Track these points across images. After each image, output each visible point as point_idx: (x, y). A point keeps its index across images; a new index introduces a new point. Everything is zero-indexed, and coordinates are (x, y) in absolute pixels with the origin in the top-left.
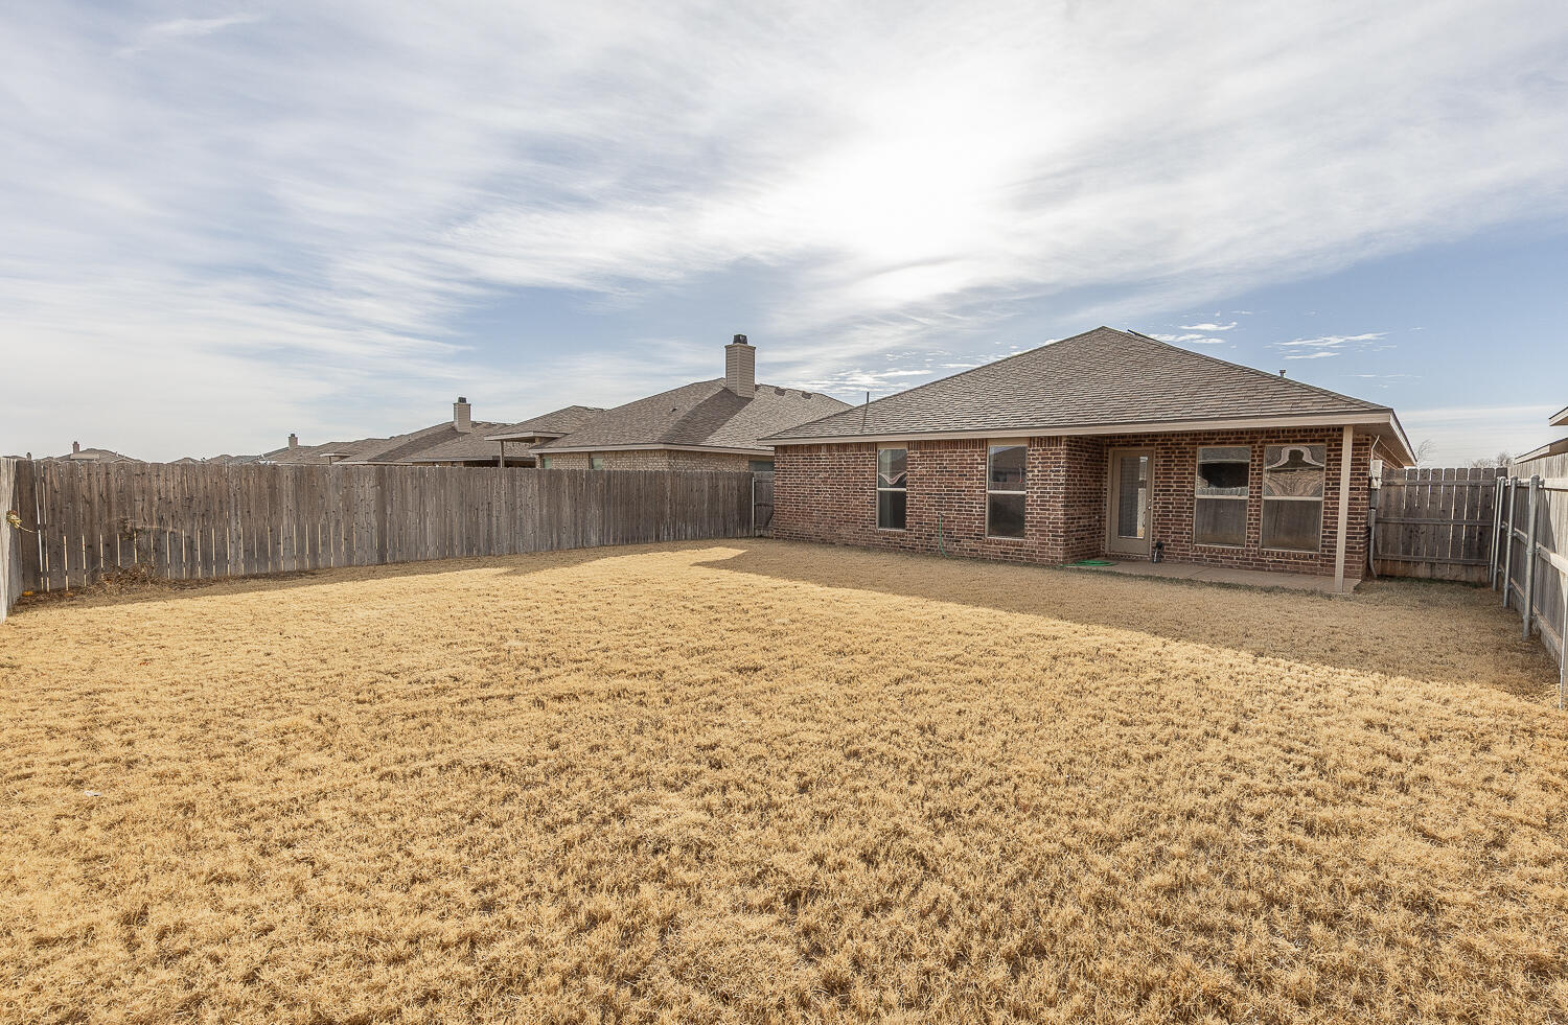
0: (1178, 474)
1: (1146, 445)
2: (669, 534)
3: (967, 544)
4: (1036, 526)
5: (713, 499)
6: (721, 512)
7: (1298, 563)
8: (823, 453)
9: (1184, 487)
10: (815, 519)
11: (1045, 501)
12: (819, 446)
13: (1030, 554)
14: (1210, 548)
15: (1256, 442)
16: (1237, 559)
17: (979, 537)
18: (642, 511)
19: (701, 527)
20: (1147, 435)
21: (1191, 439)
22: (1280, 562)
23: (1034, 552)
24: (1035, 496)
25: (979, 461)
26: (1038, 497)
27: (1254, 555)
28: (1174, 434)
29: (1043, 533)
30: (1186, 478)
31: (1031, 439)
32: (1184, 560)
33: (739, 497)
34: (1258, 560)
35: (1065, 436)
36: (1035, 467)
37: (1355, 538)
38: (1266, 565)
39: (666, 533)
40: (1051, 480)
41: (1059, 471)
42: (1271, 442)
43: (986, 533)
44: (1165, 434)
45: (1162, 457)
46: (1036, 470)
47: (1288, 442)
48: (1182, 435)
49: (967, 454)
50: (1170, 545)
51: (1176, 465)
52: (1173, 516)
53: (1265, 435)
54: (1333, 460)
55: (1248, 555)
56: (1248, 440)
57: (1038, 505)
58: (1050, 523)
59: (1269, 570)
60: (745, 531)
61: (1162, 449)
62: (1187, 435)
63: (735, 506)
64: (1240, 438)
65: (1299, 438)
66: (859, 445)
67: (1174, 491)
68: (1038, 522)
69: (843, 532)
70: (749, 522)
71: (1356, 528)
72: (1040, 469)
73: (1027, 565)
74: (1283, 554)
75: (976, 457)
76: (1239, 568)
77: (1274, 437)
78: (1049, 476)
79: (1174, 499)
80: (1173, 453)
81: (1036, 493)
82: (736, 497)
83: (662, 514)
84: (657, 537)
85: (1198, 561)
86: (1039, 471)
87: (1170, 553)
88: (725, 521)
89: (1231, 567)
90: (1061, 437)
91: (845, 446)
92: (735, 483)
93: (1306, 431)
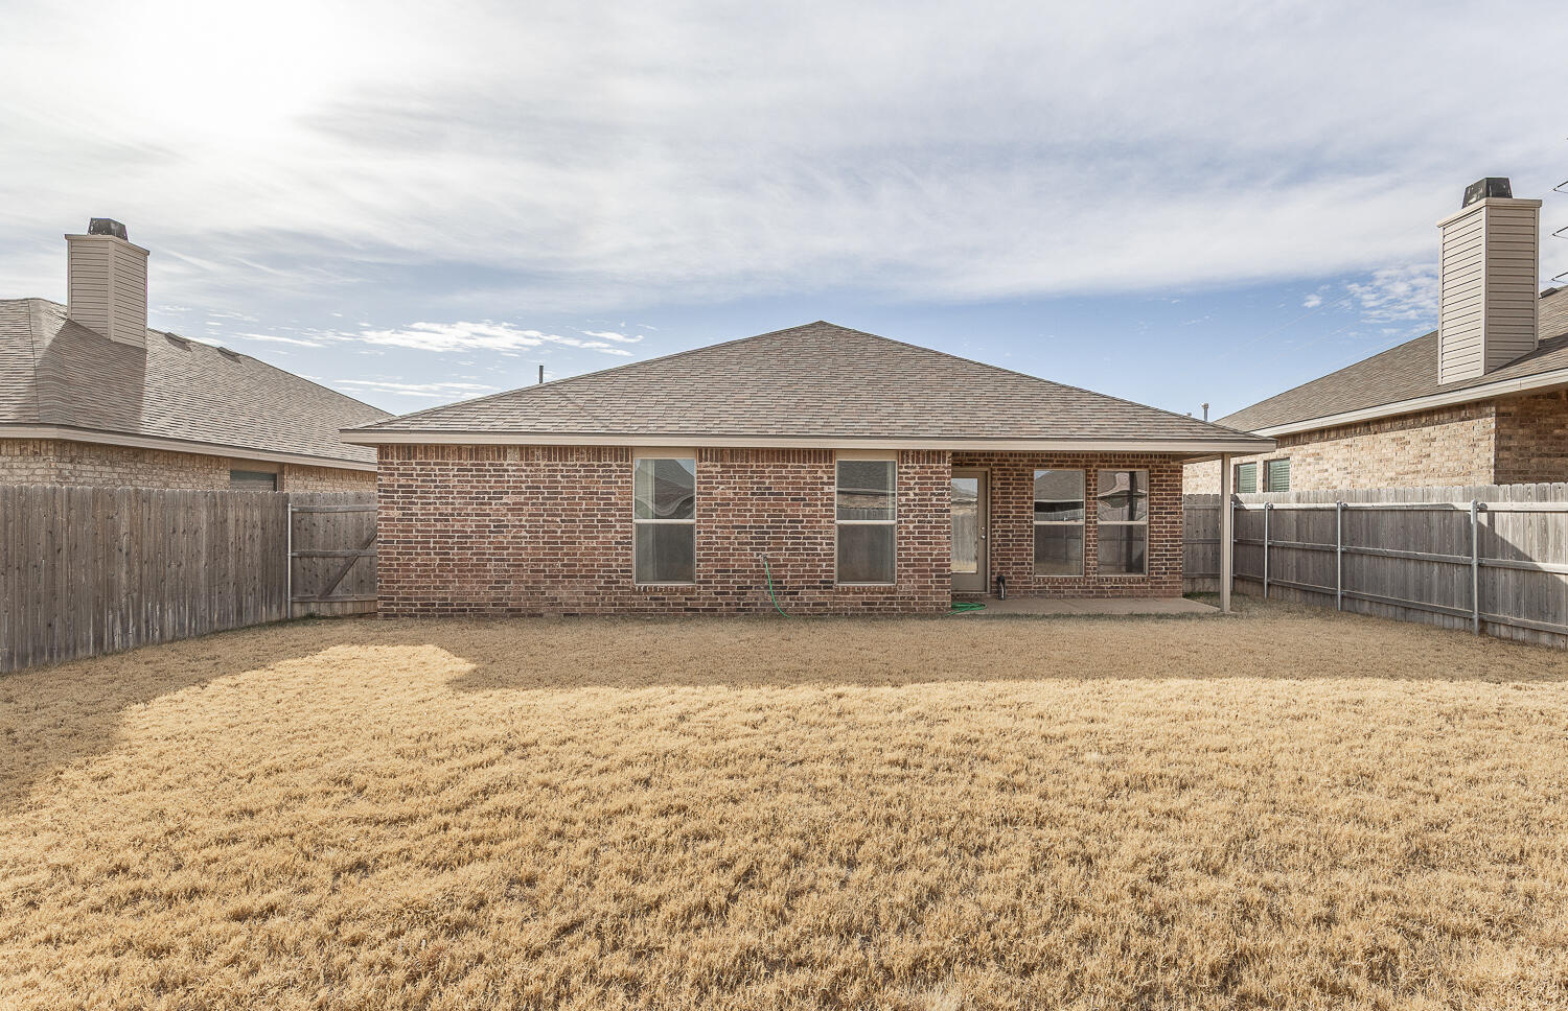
0: (1018, 498)
1: (981, 465)
2: (125, 631)
3: (806, 596)
4: (914, 565)
5: (217, 550)
6: (231, 573)
7: (1132, 587)
8: (512, 460)
9: (1024, 512)
10: (491, 576)
11: (925, 533)
12: (502, 450)
13: (906, 602)
14: (1053, 578)
15: (1091, 466)
16: (1079, 587)
17: (828, 585)
18: (62, 581)
19: (193, 609)
20: (983, 454)
21: (1029, 461)
22: (1117, 587)
23: (913, 599)
24: (911, 526)
25: (825, 480)
26: (915, 527)
27: (1094, 583)
28: (1012, 454)
29: (923, 573)
30: (1026, 503)
31: (903, 454)
32: (1027, 593)
33: (265, 542)
34: (1098, 587)
35: (950, 451)
36: (910, 489)
37: (1176, 559)
38: (1104, 592)
39: (118, 630)
40: (932, 505)
41: (943, 495)
42: (1104, 467)
43: (835, 579)
44: (1002, 453)
45: (999, 479)
46: (911, 493)
47: (1118, 466)
48: (1020, 455)
49: (805, 469)
50: (1011, 578)
51: (1014, 489)
52: (1014, 545)
53: (1099, 459)
54: (1155, 485)
55: (1088, 583)
56: (1083, 464)
57: (914, 538)
58: (932, 560)
59: (1108, 597)
60: (274, 609)
61: (999, 470)
62: (1024, 455)
63: (257, 560)
64: (1077, 461)
65: (1128, 463)
66: (597, 451)
67: (1014, 517)
68: (915, 560)
69: (562, 594)
70: (282, 589)
71: (1175, 550)
72: (917, 491)
73: (902, 617)
74: (1120, 579)
75: (819, 474)
76: (1082, 597)
77: (1107, 461)
78: (930, 500)
79: (1014, 526)
80: (1011, 475)
81: (912, 522)
82: (258, 541)
83: (109, 586)
84: (99, 641)
85: (1041, 593)
86: (915, 495)
87: (1011, 587)
88: (238, 593)
89: (1073, 597)
90: (944, 451)
91: (564, 451)
92: (257, 514)
93: (1133, 456)
